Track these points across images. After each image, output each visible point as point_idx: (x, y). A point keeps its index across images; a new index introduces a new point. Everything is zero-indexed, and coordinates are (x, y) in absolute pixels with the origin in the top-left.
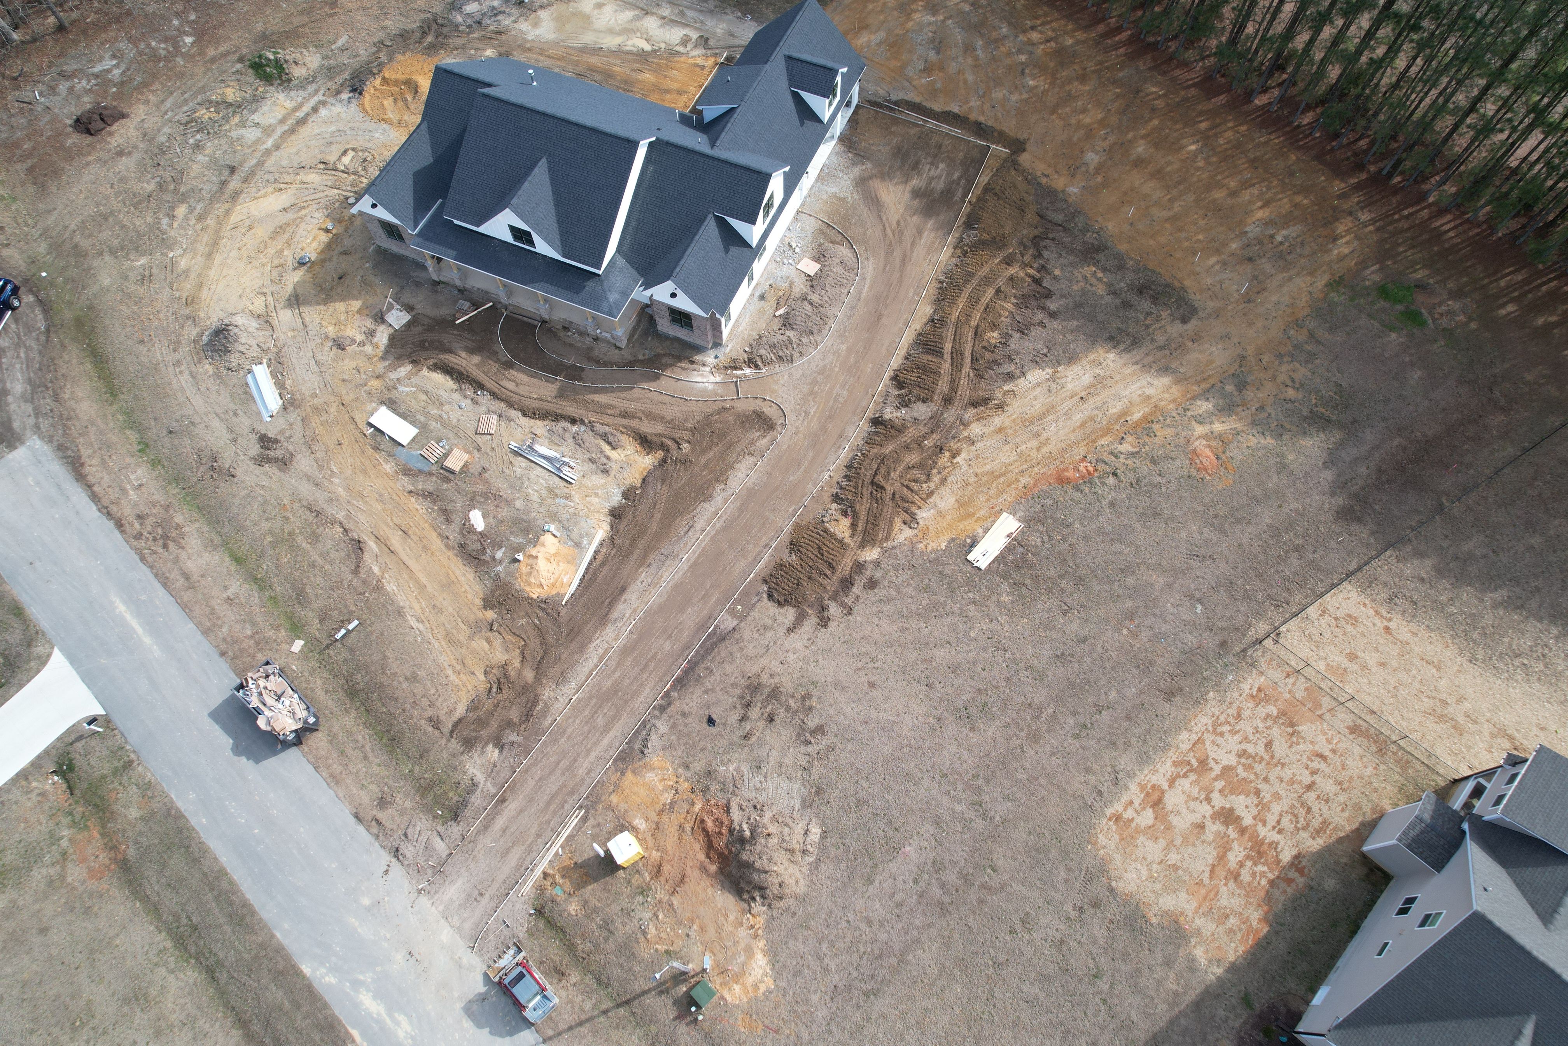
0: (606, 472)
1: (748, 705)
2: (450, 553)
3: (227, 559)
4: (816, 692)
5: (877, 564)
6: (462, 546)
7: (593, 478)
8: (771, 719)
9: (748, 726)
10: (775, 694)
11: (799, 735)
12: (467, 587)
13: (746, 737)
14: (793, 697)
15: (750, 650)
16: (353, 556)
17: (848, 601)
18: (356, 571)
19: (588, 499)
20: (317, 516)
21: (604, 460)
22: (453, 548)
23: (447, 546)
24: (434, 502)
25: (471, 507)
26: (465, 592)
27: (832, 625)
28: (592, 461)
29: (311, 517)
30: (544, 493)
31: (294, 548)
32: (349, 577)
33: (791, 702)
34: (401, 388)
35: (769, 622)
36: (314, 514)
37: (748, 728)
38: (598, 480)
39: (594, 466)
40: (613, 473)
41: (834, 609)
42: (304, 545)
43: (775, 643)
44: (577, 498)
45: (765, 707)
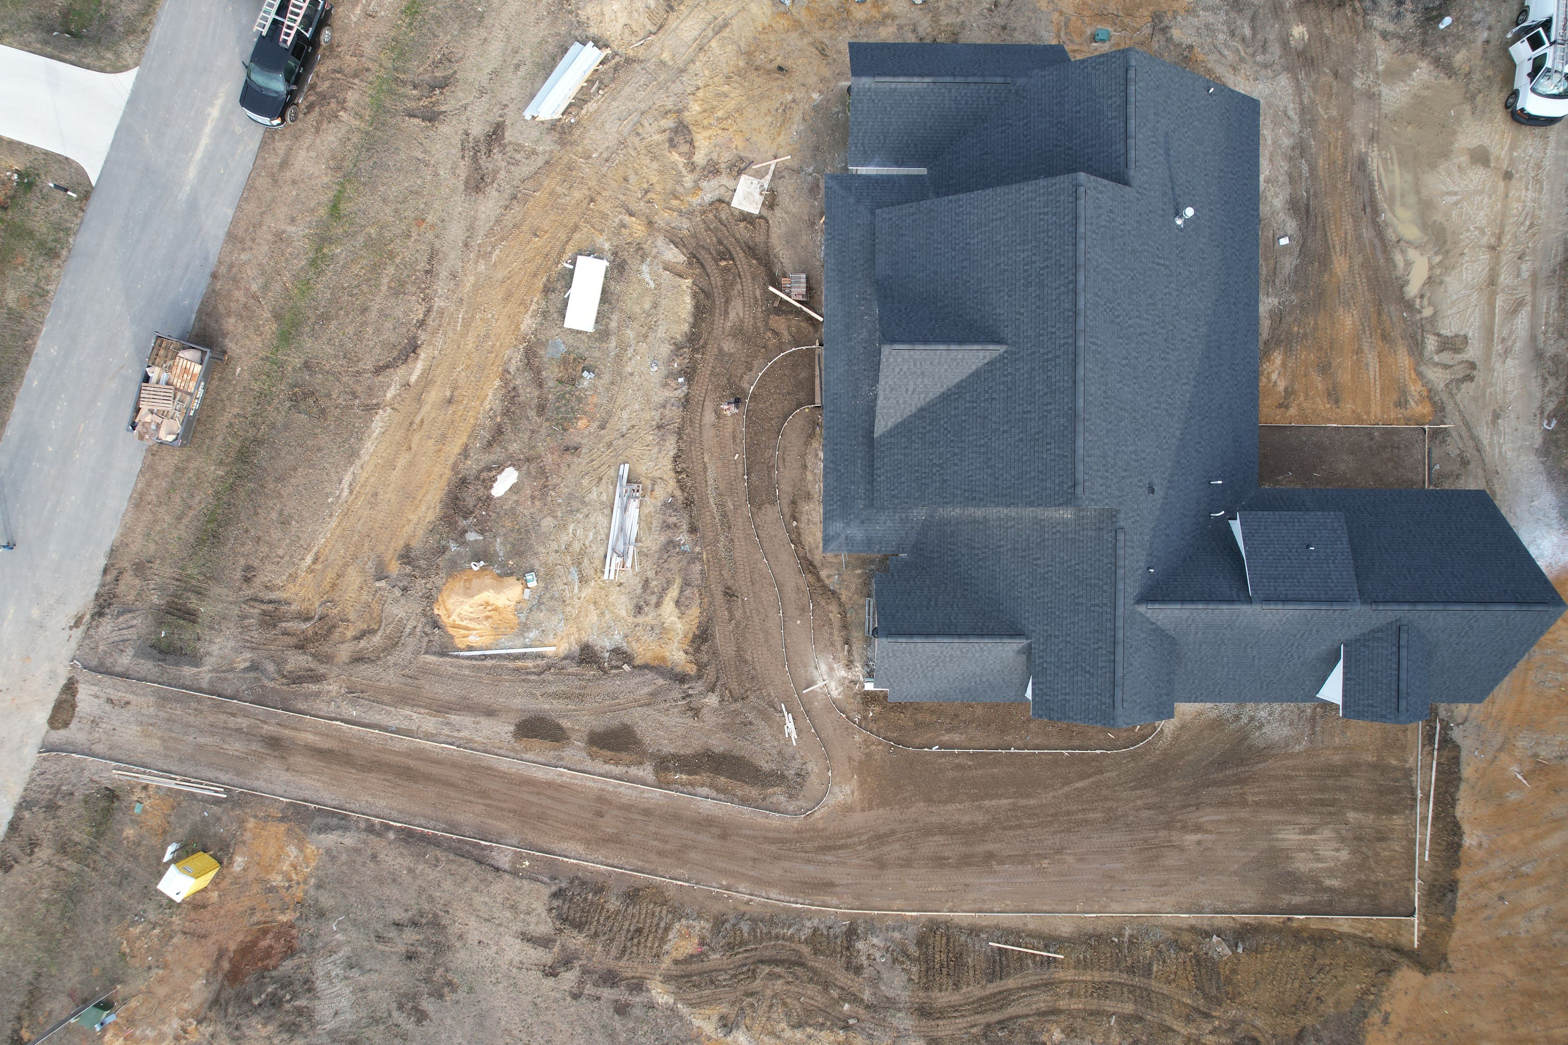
0: (639, 610)
1: (415, 924)
2: (448, 473)
3: (331, 194)
4: (461, 994)
5: (651, 1006)
6: (463, 482)
7: (624, 599)
8: (410, 957)
9: (393, 933)
10: (440, 948)
11: (405, 995)
12: (416, 520)
13: (379, 938)
14: (447, 971)
15: (479, 900)
16: (395, 353)
17: (589, 989)
18: (379, 370)
19: (592, 607)
20: (427, 272)
21: (654, 599)
22: (457, 473)
23: (455, 465)
24: (506, 412)
25: (517, 467)
26: (409, 521)
27: (550, 982)
28: (646, 583)
29: (422, 265)
30: (577, 546)
31: (376, 269)
32: (369, 366)
33: (441, 970)
34: (645, 268)
35: (522, 907)
36: (428, 267)
37: (391, 935)
38: (622, 605)
39: (639, 591)
40: (640, 619)
41: (569, 978)
42: (385, 281)
43: (500, 925)
44: (587, 592)
45: (421, 945)
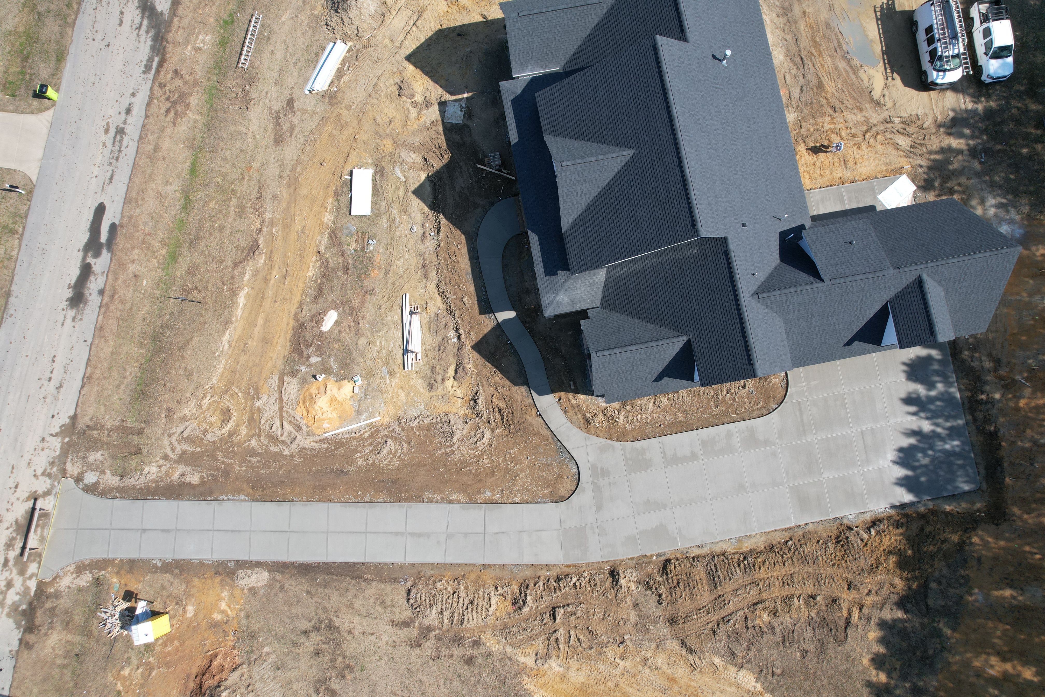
0: (431, 387)
1: (316, 629)
2: (292, 322)
3: (189, 162)
4: (357, 673)
5: (488, 655)
6: (302, 326)
7: (420, 381)
8: (318, 653)
9: (303, 639)
10: (337, 644)
11: (319, 681)
12: (275, 356)
13: (295, 644)
14: (344, 658)
15: (358, 603)
16: (246, 252)
17: (444, 652)
18: (236, 265)
19: (400, 390)
20: (258, 198)
21: (439, 378)
22: (298, 321)
23: (296, 315)
24: (323, 276)
25: (336, 308)
26: (271, 358)
27: (417, 651)
28: (433, 369)
29: (255, 193)
30: (384, 353)
31: (226, 203)
32: (230, 264)
33: (340, 659)
34: (397, 170)
35: (389, 603)
36: (258, 195)
38: (420, 385)
39: (429, 374)
40: (433, 393)
41: (430, 645)
42: (232, 209)
43: (375, 618)
44: (396, 381)
45: (324, 643)
